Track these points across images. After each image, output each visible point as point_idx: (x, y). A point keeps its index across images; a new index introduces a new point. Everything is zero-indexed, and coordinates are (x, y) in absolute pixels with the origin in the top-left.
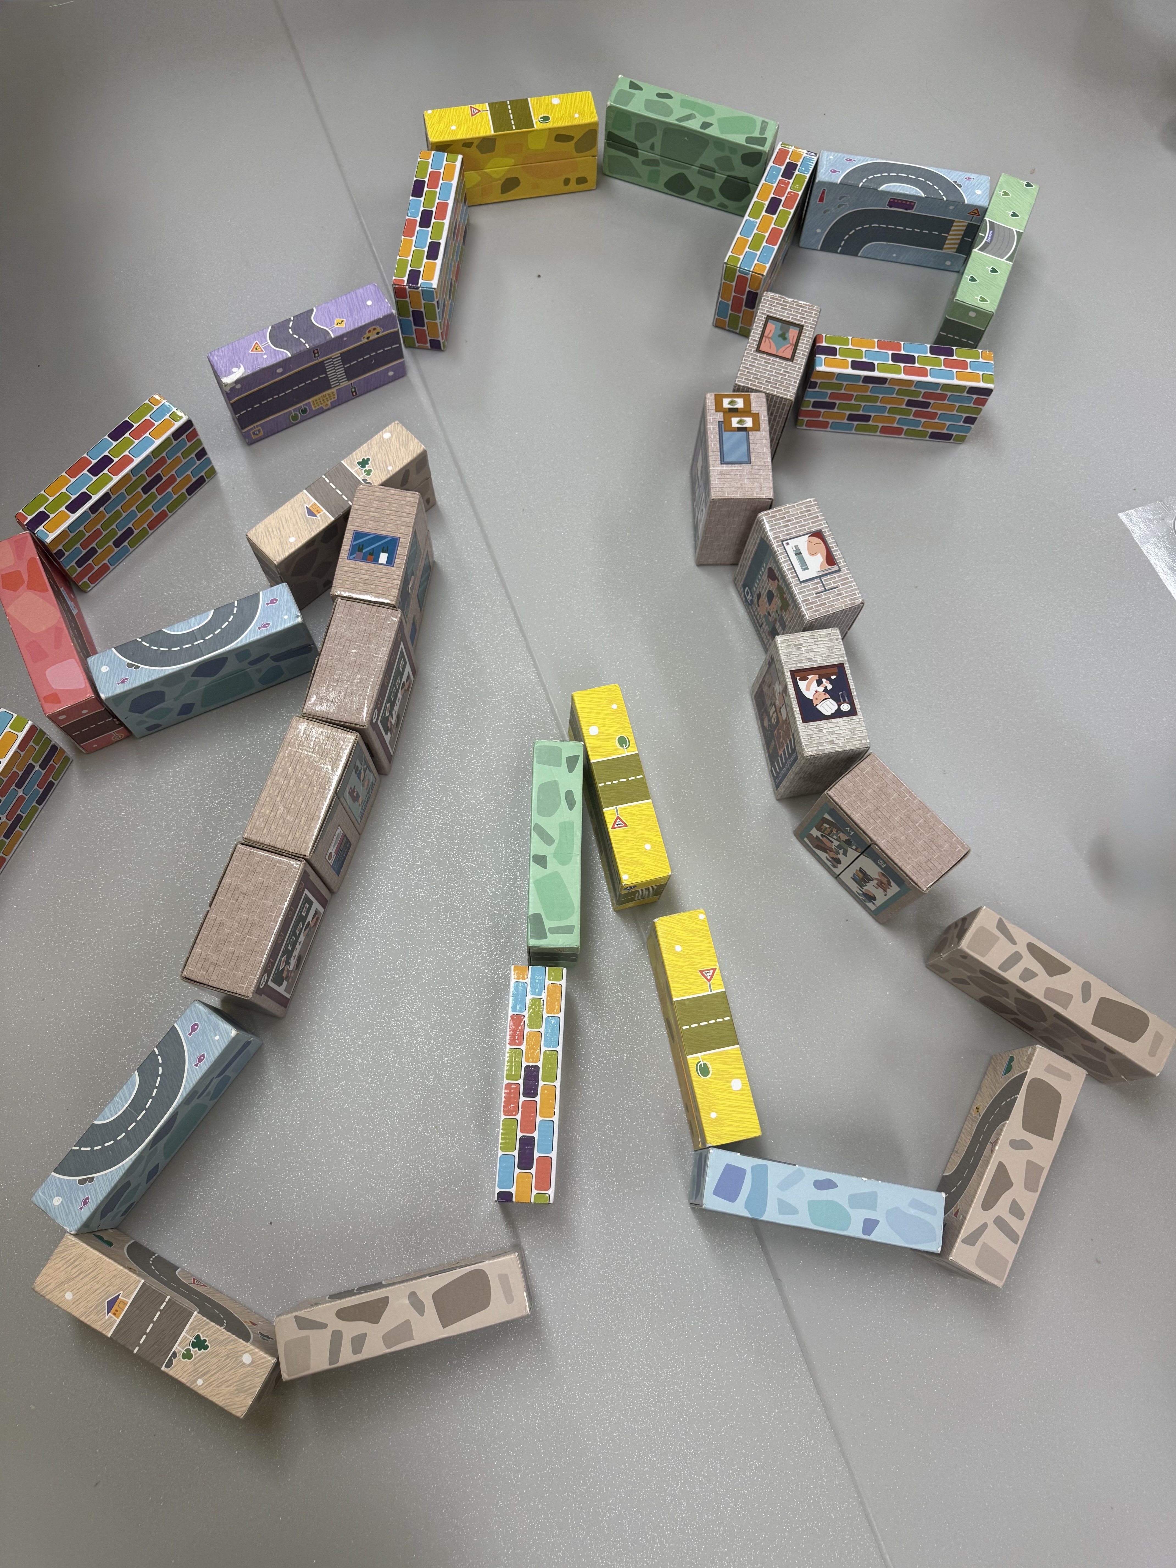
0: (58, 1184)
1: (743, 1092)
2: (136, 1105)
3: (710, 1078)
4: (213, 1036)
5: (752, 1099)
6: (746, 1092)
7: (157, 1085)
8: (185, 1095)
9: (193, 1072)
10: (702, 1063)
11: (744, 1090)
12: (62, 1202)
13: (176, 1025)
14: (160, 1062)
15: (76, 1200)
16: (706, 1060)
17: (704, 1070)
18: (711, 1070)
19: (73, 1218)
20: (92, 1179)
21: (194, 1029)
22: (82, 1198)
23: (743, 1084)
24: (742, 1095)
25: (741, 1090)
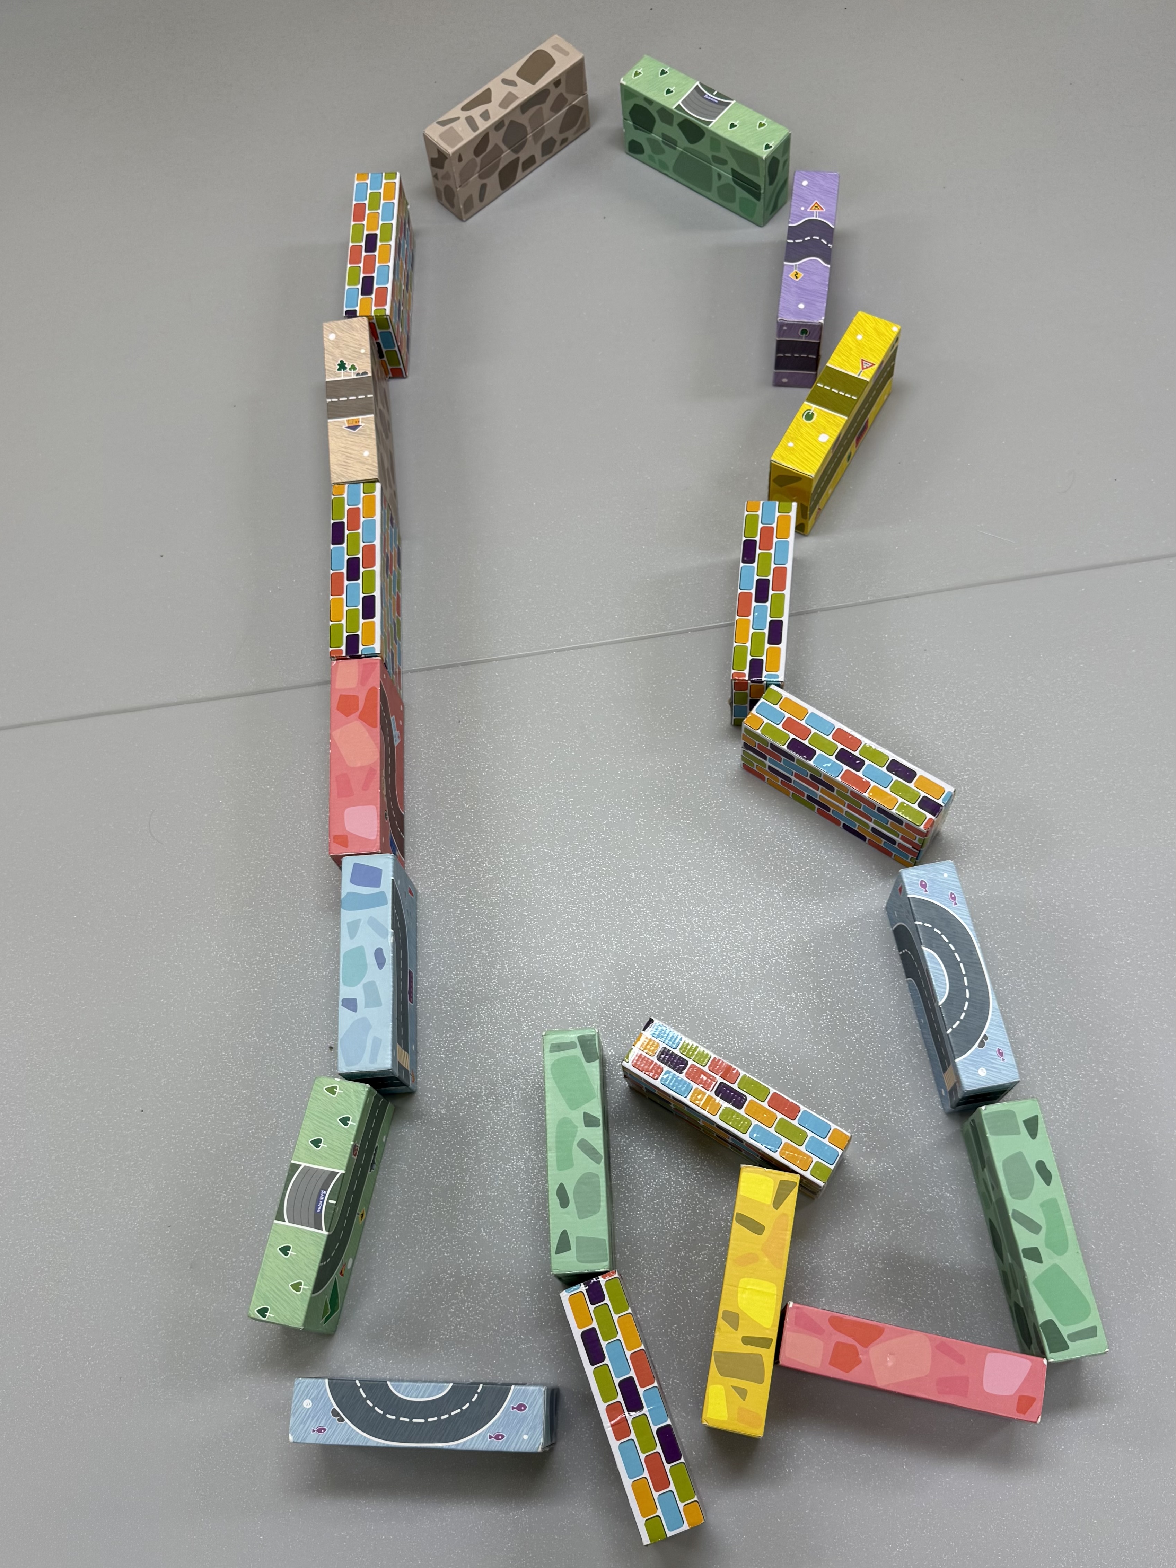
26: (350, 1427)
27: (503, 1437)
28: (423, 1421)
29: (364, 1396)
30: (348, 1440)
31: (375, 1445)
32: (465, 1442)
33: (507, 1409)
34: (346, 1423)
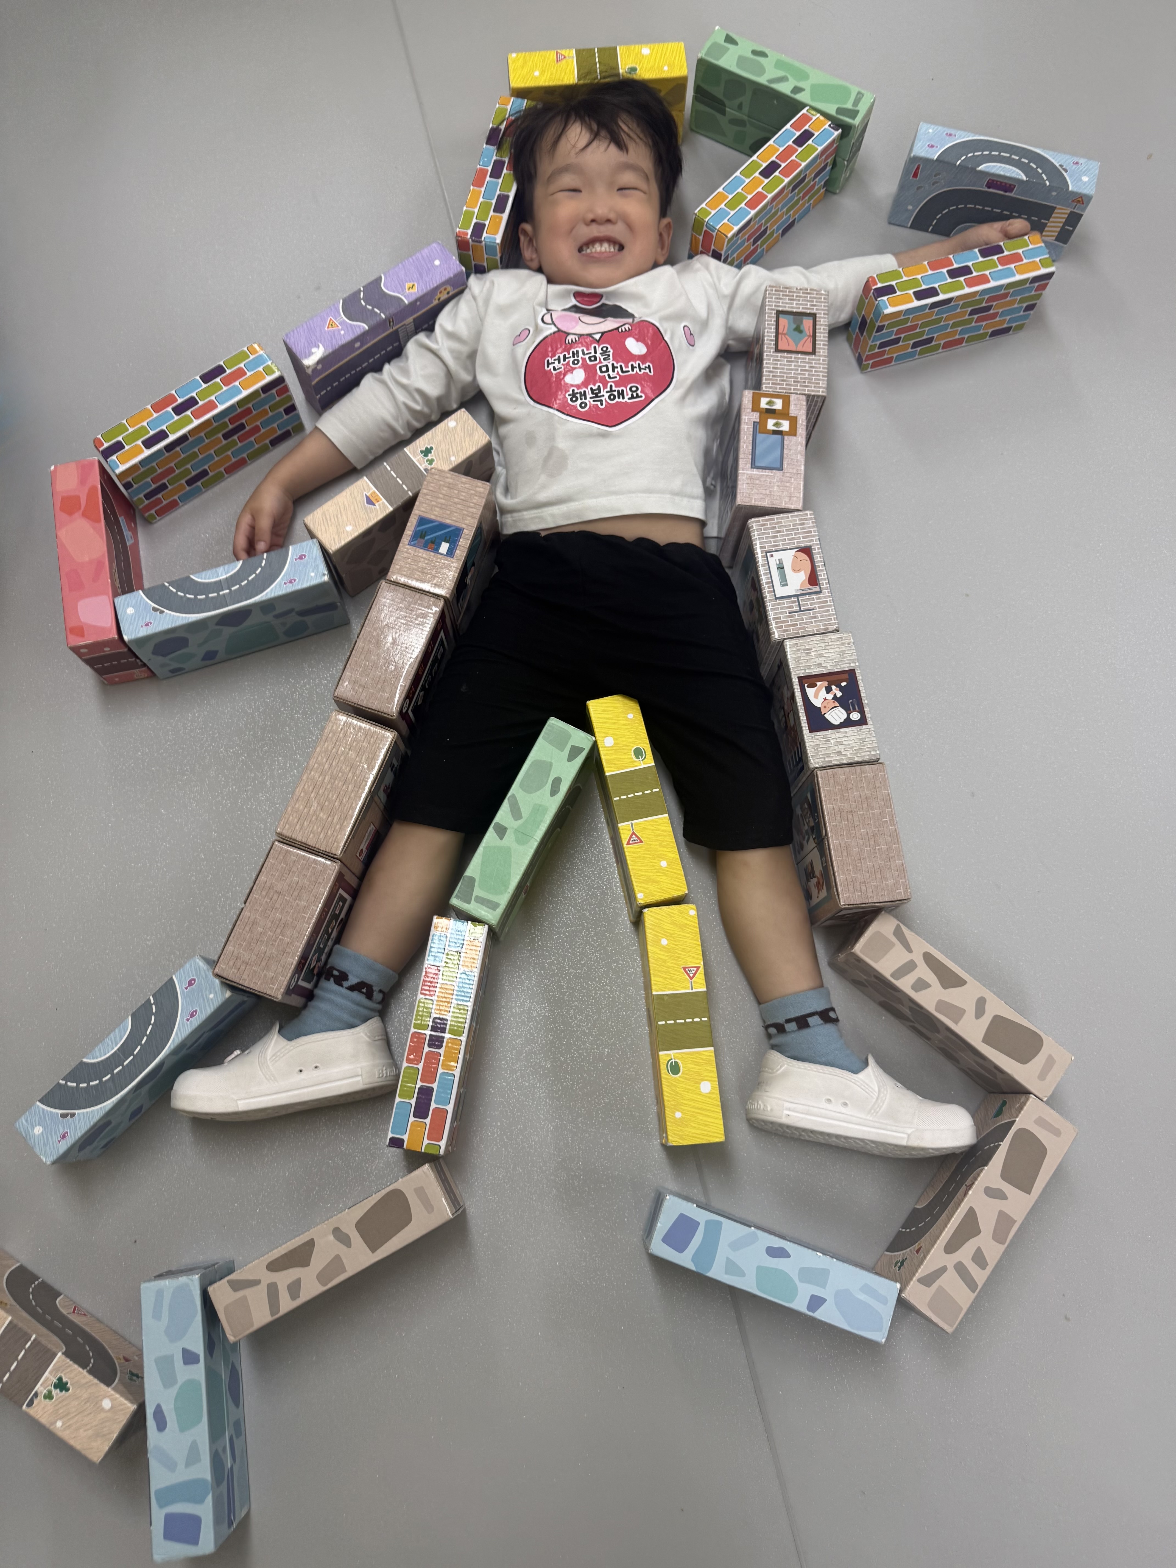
0: (41, 1114)
1: (711, 1095)
2: (125, 1050)
3: (680, 1077)
4: (207, 993)
5: (720, 1103)
6: (714, 1096)
7: (148, 1033)
8: (172, 1047)
9: (184, 1025)
10: (673, 1060)
11: (713, 1093)
12: (42, 1132)
13: (174, 977)
14: (154, 1010)
15: (56, 1133)
16: (678, 1059)
17: (675, 1069)
18: (681, 1069)
19: (50, 1149)
20: (73, 1115)
21: (190, 983)
22: (61, 1131)
23: (713, 1088)
24: (710, 1098)
25: (710, 1093)
26: (83, 1113)
27: (196, 1011)
28: (132, 1057)
29: (75, 1085)
30: (90, 1122)
31: (112, 1105)
32: (173, 1041)
33: (182, 992)
34: (78, 1114)
